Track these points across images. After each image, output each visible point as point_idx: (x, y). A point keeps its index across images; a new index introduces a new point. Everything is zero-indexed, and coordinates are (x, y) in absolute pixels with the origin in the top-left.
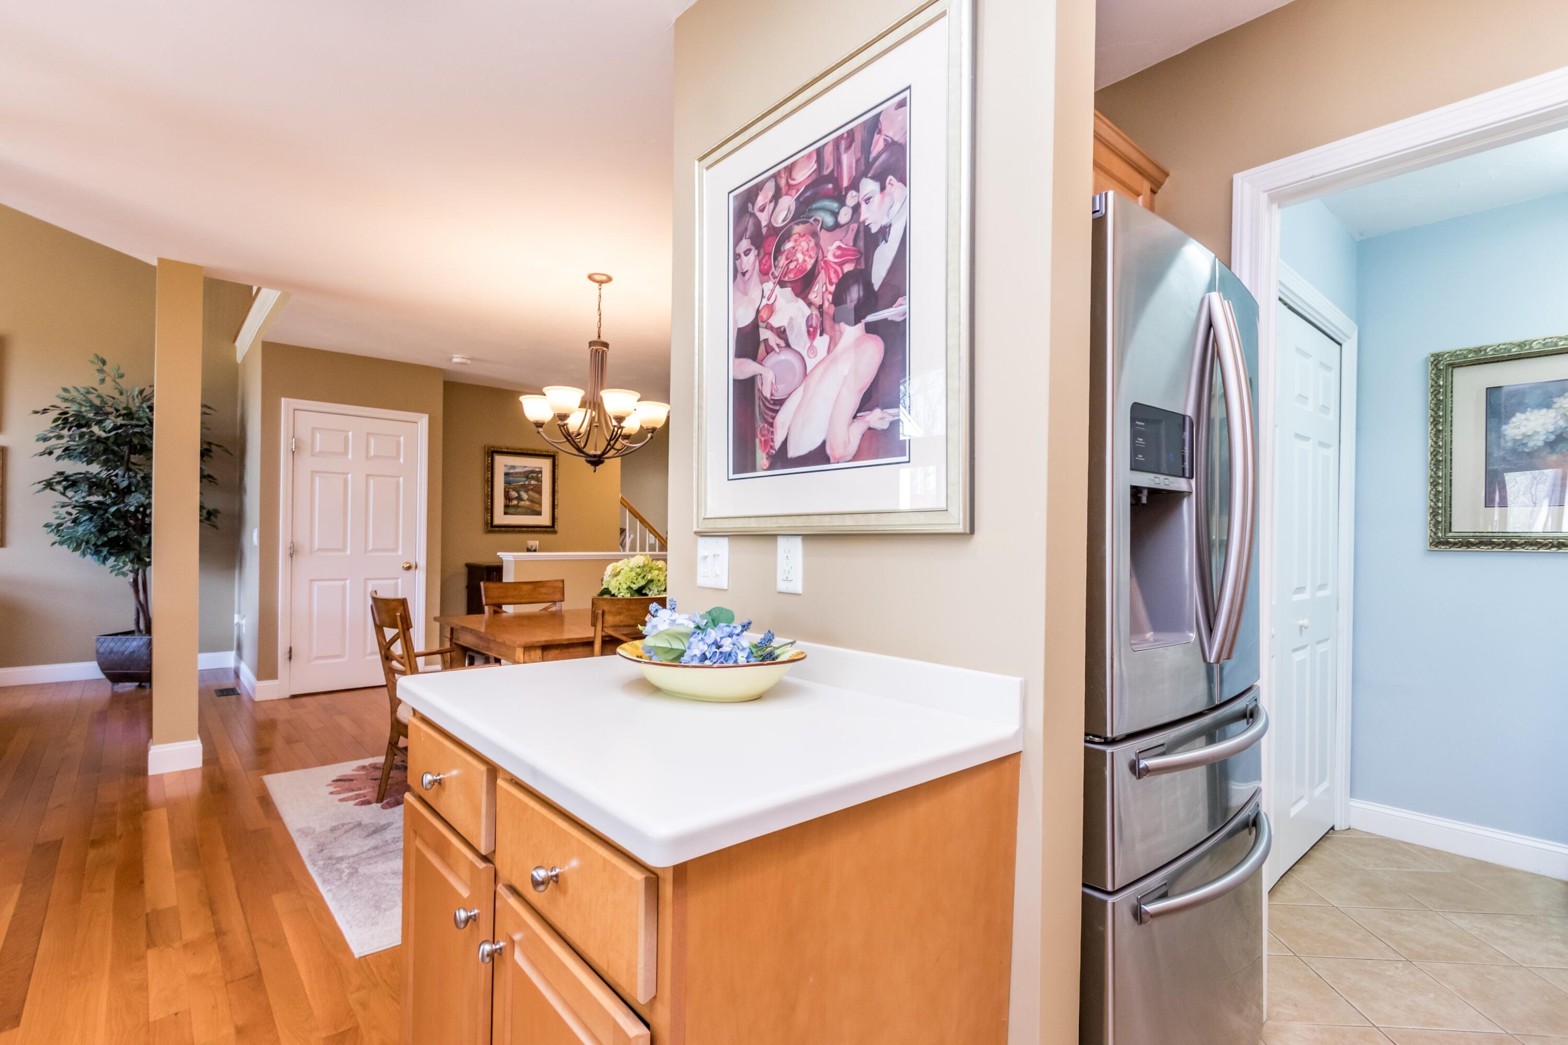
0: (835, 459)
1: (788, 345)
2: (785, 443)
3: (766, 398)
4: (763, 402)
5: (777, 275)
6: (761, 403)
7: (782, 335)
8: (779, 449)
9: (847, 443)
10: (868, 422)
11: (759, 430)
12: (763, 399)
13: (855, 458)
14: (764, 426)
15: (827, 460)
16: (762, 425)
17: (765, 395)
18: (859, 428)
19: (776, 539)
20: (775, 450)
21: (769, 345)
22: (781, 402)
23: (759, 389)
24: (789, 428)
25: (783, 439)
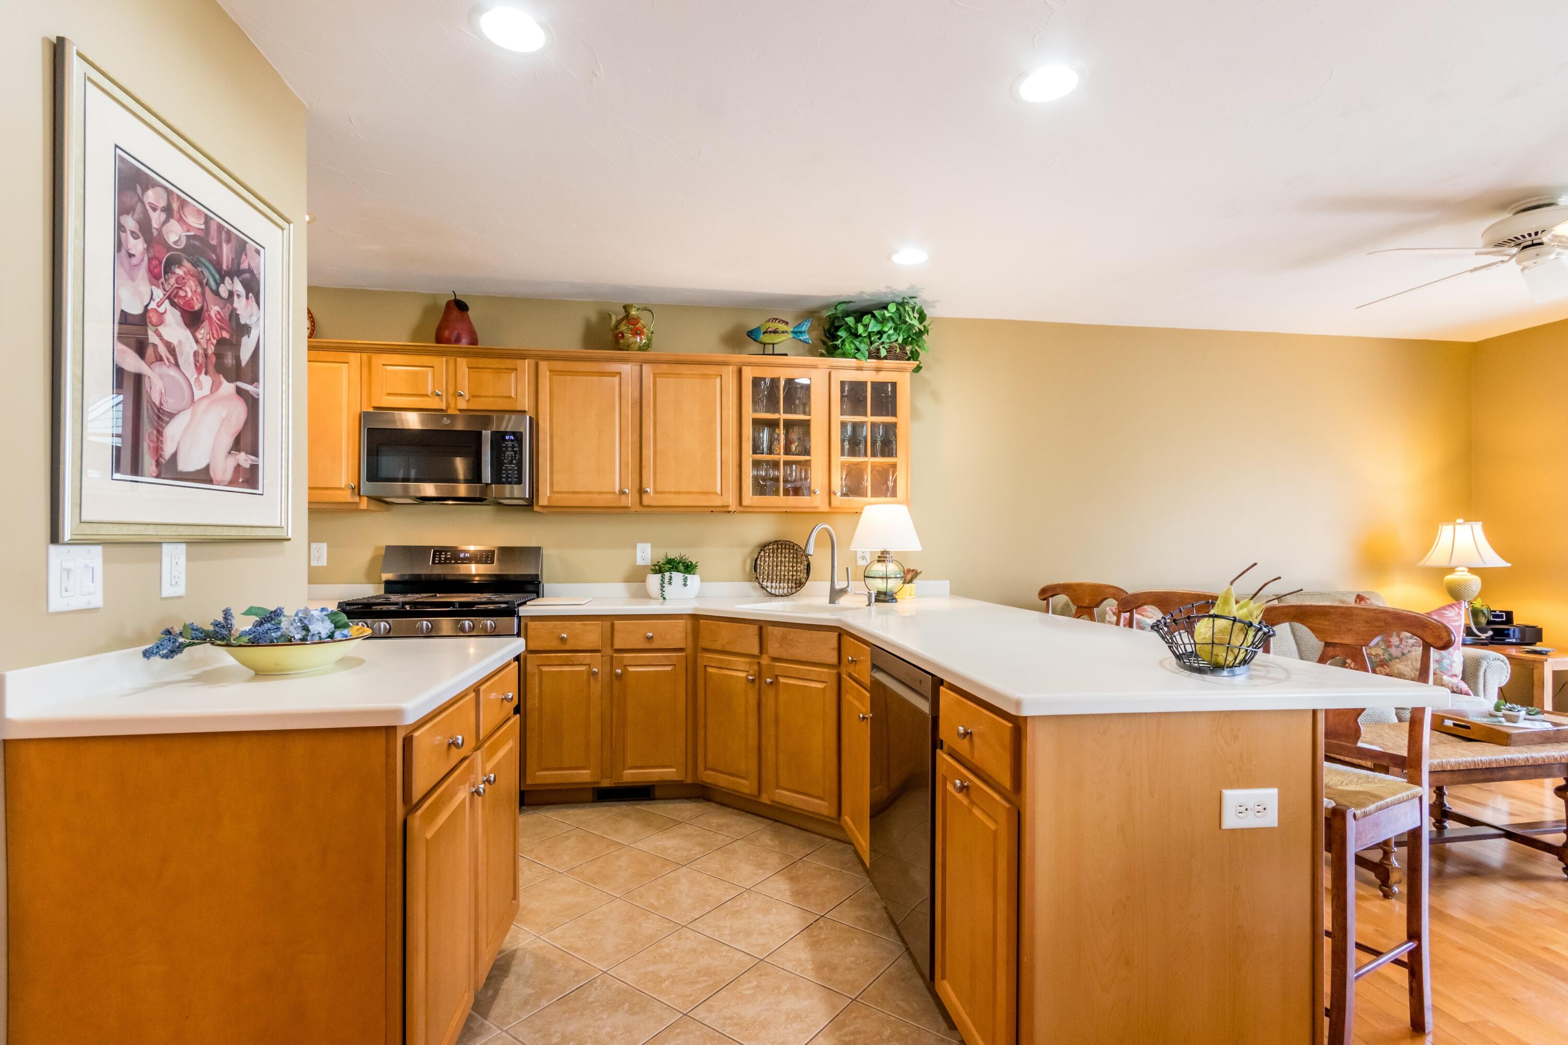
0: (216, 481)
1: (177, 365)
2: (174, 456)
3: (154, 404)
4: (151, 406)
5: (167, 289)
6: (149, 407)
7: (172, 353)
8: (169, 459)
9: (225, 471)
10: (237, 460)
11: (147, 435)
12: (152, 404)
13: (231, 483)
14: (152, 432)
15: (210, 481)
16: (150, 430)
17: (154, 400)
18: (231, 464)
19: (161, 546)
20: (165, 459)
21: (158, 351)
22: (172, 416)
23: (147, 391)
24: (178, 443)
25: (173, 451)
